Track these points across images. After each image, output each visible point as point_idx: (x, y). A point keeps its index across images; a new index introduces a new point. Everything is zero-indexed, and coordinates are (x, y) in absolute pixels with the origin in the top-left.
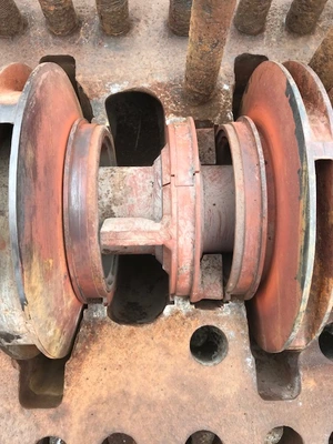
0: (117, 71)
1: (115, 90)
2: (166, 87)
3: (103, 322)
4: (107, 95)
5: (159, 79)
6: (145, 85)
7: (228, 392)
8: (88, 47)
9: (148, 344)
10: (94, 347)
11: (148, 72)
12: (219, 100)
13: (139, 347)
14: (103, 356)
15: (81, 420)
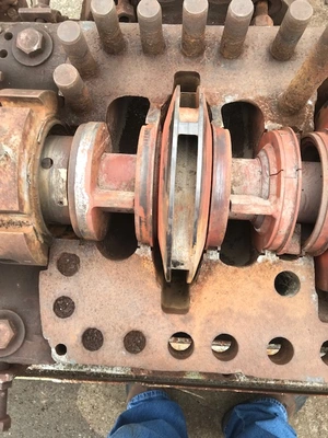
0: (231, 86)
1: (229, 100)
2: (266, 100)
3: (217, 263)
4: (223, 104)
5: (261, 94)
6: (251, 98)
7: (298, 315)
8: (209, 66)
9: (246, 279)
10: (211, 279)
11: (253, 88)
12: (304, 112)
13: (240, 281)
14: (216, 284)
15: (201, 323)
